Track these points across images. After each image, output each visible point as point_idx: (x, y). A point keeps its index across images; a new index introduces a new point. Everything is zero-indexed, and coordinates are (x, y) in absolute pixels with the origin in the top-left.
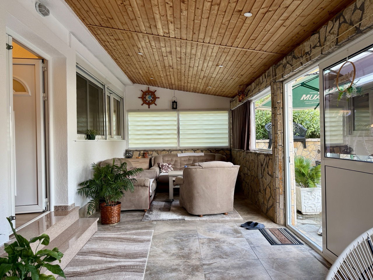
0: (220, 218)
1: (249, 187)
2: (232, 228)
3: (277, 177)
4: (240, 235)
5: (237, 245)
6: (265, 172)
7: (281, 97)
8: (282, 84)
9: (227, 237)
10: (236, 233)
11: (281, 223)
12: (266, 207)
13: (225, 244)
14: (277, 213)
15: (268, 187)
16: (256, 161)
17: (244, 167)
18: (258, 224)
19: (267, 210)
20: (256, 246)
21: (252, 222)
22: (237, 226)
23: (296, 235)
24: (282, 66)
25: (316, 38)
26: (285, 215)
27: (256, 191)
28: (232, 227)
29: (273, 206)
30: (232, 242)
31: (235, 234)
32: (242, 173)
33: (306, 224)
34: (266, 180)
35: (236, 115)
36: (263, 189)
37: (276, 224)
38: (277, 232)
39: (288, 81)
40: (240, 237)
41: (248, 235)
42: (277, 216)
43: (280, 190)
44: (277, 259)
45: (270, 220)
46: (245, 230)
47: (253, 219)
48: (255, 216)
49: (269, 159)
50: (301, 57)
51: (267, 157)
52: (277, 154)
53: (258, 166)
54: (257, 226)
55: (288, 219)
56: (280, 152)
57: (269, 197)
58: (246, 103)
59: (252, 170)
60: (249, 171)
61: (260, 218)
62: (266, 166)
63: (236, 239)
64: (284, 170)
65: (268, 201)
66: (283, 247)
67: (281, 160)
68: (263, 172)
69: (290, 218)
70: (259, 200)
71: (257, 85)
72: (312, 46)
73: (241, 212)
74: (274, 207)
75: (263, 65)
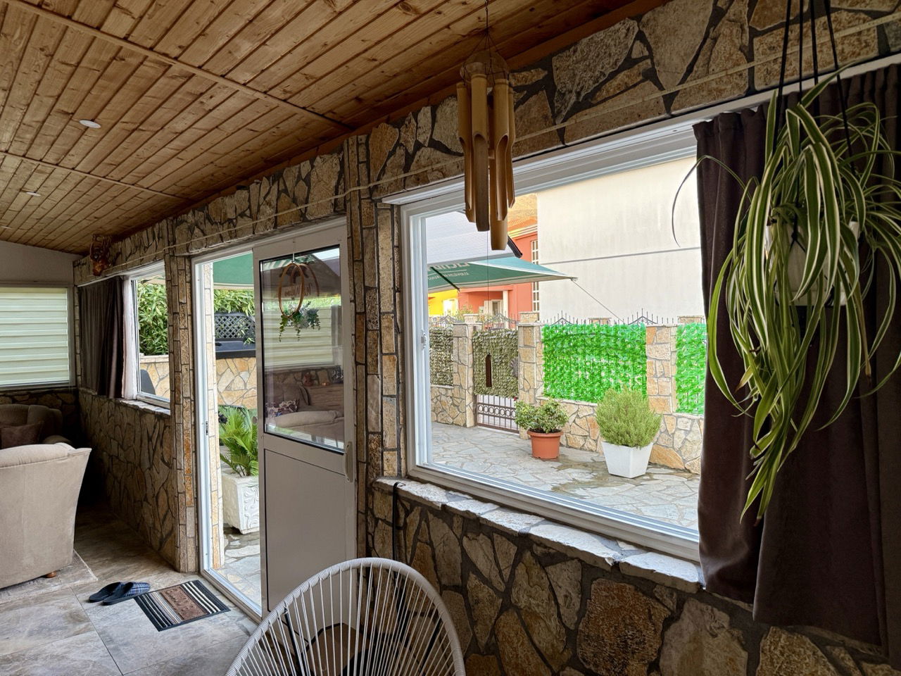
0: (32, 591)
1: (122, 488)
2: (63, 612)
3: (180, 469)
4: (83, 625)
5: (71, 656)
6: (156, 456)
7: (188, 291)
8: (190, 262)
9: (47, 641)
10: (74, 623)
11: (189, 568)
12: (159, 535)
13: (40, 662)
14: (182, 548)
15: (162, 489)
16: (138, 429)
17: (111, 438)
18: (135, 586)
19: (161, 543)
20: (122, 645)
21: (119, 583)
22: (77, 603)
23: (217, 590)
24: (187, 227)
25: (245, 198)
26: (199, 549)
27: (137, 499)
28: (65, 608)
29: (172, 533)
30: (60, 651)
31: (70, 626)
32: (105, 453)
33: (244, 557)
34: (158, 473)
35: (91, 303)
36: (152, 495)
37: (179, 572)
38: (177, 594)
39: (199, 260)
40: (84, 632)
41: (104, 620)
42: (182, 555)
43: (188, 496)
44: (166, 662)
45: (166, 566)
46: (100, 607)
47: (124, 572)
48: (131, 563)
49: (165, 427)
50: (220, 223)
51: (161, 421)
52: (179, 417)
53: (141, 441)
54: (132, 591)
55: (205, 558)
56: (187, 413)
57: (164, 513)
58: (113, 280)
59: (129, 447)
60: (121, 451)
61: (142, 567)
62: (159, 441)
63: (70, 639)
64: (196, 452)
65: (163, 523)
66: (186, 628)
67: (188, 430)
68: (151, 455)
69: (208, 554)
70: (144, 520)
71: (136, 247)
72: (239, 211)
73: (95, 559)
74: (175, 536)
75: (148, 209)
